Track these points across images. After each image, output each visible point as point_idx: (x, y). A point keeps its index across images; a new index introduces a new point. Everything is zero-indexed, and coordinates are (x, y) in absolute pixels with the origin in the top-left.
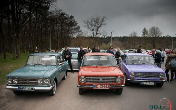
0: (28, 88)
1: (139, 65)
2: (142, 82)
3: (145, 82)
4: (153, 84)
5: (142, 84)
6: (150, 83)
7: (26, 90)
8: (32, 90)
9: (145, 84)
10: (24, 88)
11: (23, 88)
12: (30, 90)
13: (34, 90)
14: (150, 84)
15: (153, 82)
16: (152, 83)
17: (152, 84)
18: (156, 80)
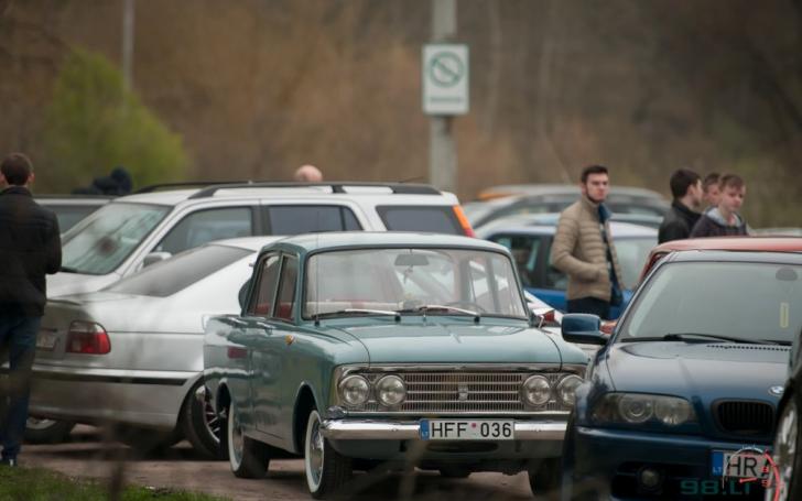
0: (478, 429)
7: (464, 436)
8: (501, 437)
10: (455, 427)
11: (449, 427)
12: (490, 437)
13: (512, 437)
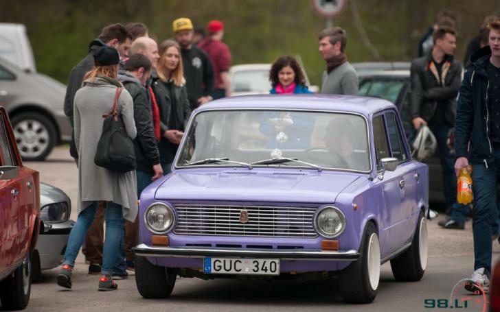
1: (250, 168)
2: (213, 260)
3: (228, 261)
4: (277, 273)
5: (213, 271)
6: (261, 261)
9: (233, 272)
14: (261, 272)
15: (277, 261)
16: (267, 265)
17: (269, 273)
18: (301, 247)
